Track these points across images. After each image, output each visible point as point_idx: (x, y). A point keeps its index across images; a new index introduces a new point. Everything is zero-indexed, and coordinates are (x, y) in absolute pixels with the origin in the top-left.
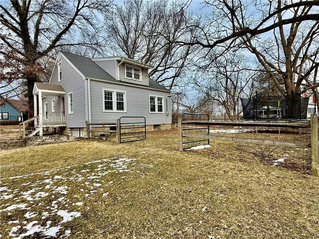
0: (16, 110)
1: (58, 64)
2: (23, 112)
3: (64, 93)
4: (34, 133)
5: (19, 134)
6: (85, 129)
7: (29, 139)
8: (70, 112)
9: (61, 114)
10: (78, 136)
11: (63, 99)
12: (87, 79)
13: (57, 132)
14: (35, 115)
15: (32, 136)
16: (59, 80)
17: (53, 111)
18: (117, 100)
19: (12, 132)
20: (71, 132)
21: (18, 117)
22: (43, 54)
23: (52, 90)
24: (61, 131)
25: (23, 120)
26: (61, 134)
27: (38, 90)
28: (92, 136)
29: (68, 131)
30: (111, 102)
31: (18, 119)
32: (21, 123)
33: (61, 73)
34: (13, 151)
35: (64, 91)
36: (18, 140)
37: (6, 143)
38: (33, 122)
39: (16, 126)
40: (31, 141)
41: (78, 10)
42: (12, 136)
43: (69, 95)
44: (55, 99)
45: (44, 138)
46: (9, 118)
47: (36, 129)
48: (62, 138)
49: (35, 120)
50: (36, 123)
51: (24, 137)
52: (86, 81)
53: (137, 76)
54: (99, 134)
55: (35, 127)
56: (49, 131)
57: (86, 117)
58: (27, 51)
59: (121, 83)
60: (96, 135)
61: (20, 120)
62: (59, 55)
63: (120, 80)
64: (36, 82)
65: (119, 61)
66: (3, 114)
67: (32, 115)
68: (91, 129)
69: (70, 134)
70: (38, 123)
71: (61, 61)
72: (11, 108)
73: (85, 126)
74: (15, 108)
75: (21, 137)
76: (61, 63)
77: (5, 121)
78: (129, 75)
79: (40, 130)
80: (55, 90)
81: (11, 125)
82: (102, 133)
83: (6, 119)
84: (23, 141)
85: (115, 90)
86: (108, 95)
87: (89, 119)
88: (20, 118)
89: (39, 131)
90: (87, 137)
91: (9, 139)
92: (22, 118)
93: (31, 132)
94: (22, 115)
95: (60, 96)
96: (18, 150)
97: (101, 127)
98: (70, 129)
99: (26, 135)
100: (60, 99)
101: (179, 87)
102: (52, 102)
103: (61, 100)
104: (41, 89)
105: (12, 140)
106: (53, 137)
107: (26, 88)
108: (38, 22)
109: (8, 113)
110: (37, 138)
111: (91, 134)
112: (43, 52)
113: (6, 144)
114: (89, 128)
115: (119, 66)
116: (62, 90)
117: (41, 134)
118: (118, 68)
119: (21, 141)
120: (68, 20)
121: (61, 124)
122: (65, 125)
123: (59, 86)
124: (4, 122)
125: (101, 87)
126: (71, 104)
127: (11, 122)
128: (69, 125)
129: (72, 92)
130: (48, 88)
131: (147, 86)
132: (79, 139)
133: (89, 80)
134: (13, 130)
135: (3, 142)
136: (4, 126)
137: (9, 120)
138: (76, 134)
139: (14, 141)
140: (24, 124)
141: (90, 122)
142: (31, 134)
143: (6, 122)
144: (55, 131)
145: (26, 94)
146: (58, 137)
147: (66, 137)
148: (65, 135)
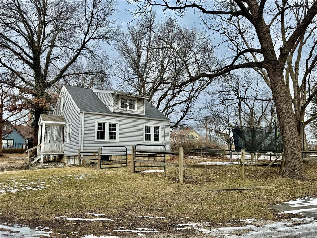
0: (21, 137)
1: (62, 96)
2: (28, 139)
3: (64, 123)
4: (36, 160)
5: (24, 161)
6: (77, 157)
7: (31, 165)
8: (67, 141)
9: (61, 143)
10: (73, 163)
11: (63, 128)
12: (82, 113)
13: (56, 160)
14: (39, 143)
15: (34, 162)
16: (62, 111)
17: (54, 140)
18: (110, 130)
19: (18, 160)
20: (67, 160)
21: (23, 145)
22: (51, 84)
23: (54, 121)
24: (59, 159)
25: (27, 148)
26: (60, 162)
27: (42, 122)
28: (83, 163)
29: (65, 159)
30: (104, 133)
31: (23, 147)
32: (26, 151)
33: (63, 104)
34: (20, 171)
35: (64, 121)
36: (23, 166)
37: (14, 167)
38: (36, 149)
39: (20, 154)
40: (33, 166)
41: (85, 43)
42: (17, 162)
43: (68, 125)
44: (57, 128)
45: (43, 164)
46: (14, 145)
47: (38, 156)
48: (59, 165)
49: (38, 148)
50: (38, 151)
51: (28, 163)
52: (81, 114)
53: (132, 107)
54: (90, 161)
55: (38, 154)
56: (50, 159)
57: (79, 146)
58: (37, 82)
59: (115, 114)
60: (87, 162)
61: (25, 148)
62: (63, 89)
63: (114, 112)
64: (42, 115)
65: (113, 94)
66: (9, 141)
67: (36, 144)
68: (82, 157)
69: (66, 162)
70: (40, 151)
71: (64, 94)
72: (18, 135)
73: (77, 154)
74: (21, 135)
75: (25, 163)
76: (64, 96)
77: (10, 148)
78: (124, 106)
79: (41, 157)
80: (56, 121)
81: (15, 153)
82: (93, 161)
83: (11, 147)
84: (27, 166)
85: (107, 121)
86: (101, 126)
87: (81, 148)
88: (25, 145)
89: (40, 159)
90: (78, 164)
91: (16, 164)
92: (27, 146)
93: (34, 159)
94: (27, 143)
95: (61, 126)
96: (23, 171)
97: (92, 155)
98: (67, 157)
99: (30, 161)
100: (61, 128)
101: (192, 112)
102: (55, 131)
103: (62, 130)
104: (45, 121)
105: (18, 165)
106: (51, 164)
107: (34, 116)
108: (49, 54)
109: (13, 140)
110: (38, 164)
111: (82, 161)
112: (51, 82)
113: (14, 169)
114: (81, 156)
115: (113, 99)
116: (63, 120)
117: (42, 161)
118: (113, 100)
119: (25, 166)
120: (76, 51)
121: (60, 152)
122: (63, 153)
123: (61, 117)
124: (9, 150)
125: (95, 119)
126: (69, 134)
127: (16, 150)
128: (67, 154)
129: (70, 123)
130: (51, 119)
131: (143, 116)
132: (71, 166)
133: (83, 113)
134: (18, 158)
135: (11, 166)
136: (9, 154)
137: (13, 148)
138: (71, 162)
139: (20, 166)
140: (29, 152)
141: (82, 151)
142: (33, 161)
143: (11, 150)
144: (55, 159)
145: (33, 123)
146: (56, 164)
147: (62, 165)
148: (62, 163)
